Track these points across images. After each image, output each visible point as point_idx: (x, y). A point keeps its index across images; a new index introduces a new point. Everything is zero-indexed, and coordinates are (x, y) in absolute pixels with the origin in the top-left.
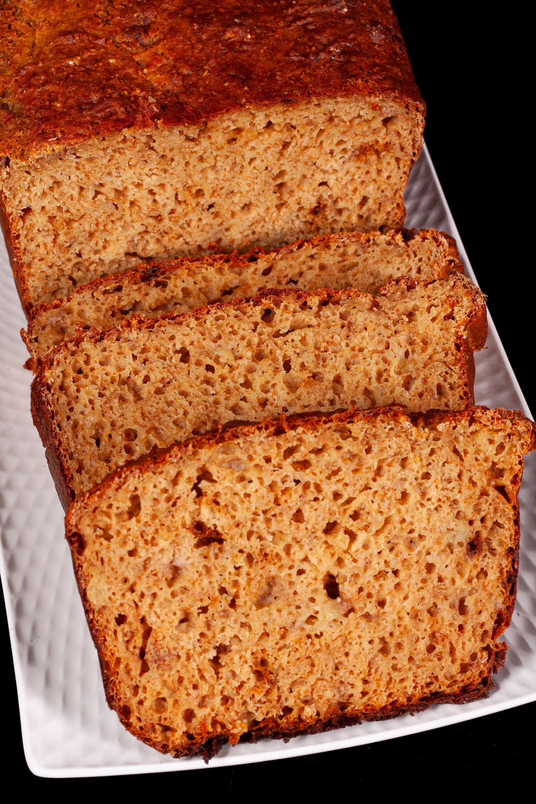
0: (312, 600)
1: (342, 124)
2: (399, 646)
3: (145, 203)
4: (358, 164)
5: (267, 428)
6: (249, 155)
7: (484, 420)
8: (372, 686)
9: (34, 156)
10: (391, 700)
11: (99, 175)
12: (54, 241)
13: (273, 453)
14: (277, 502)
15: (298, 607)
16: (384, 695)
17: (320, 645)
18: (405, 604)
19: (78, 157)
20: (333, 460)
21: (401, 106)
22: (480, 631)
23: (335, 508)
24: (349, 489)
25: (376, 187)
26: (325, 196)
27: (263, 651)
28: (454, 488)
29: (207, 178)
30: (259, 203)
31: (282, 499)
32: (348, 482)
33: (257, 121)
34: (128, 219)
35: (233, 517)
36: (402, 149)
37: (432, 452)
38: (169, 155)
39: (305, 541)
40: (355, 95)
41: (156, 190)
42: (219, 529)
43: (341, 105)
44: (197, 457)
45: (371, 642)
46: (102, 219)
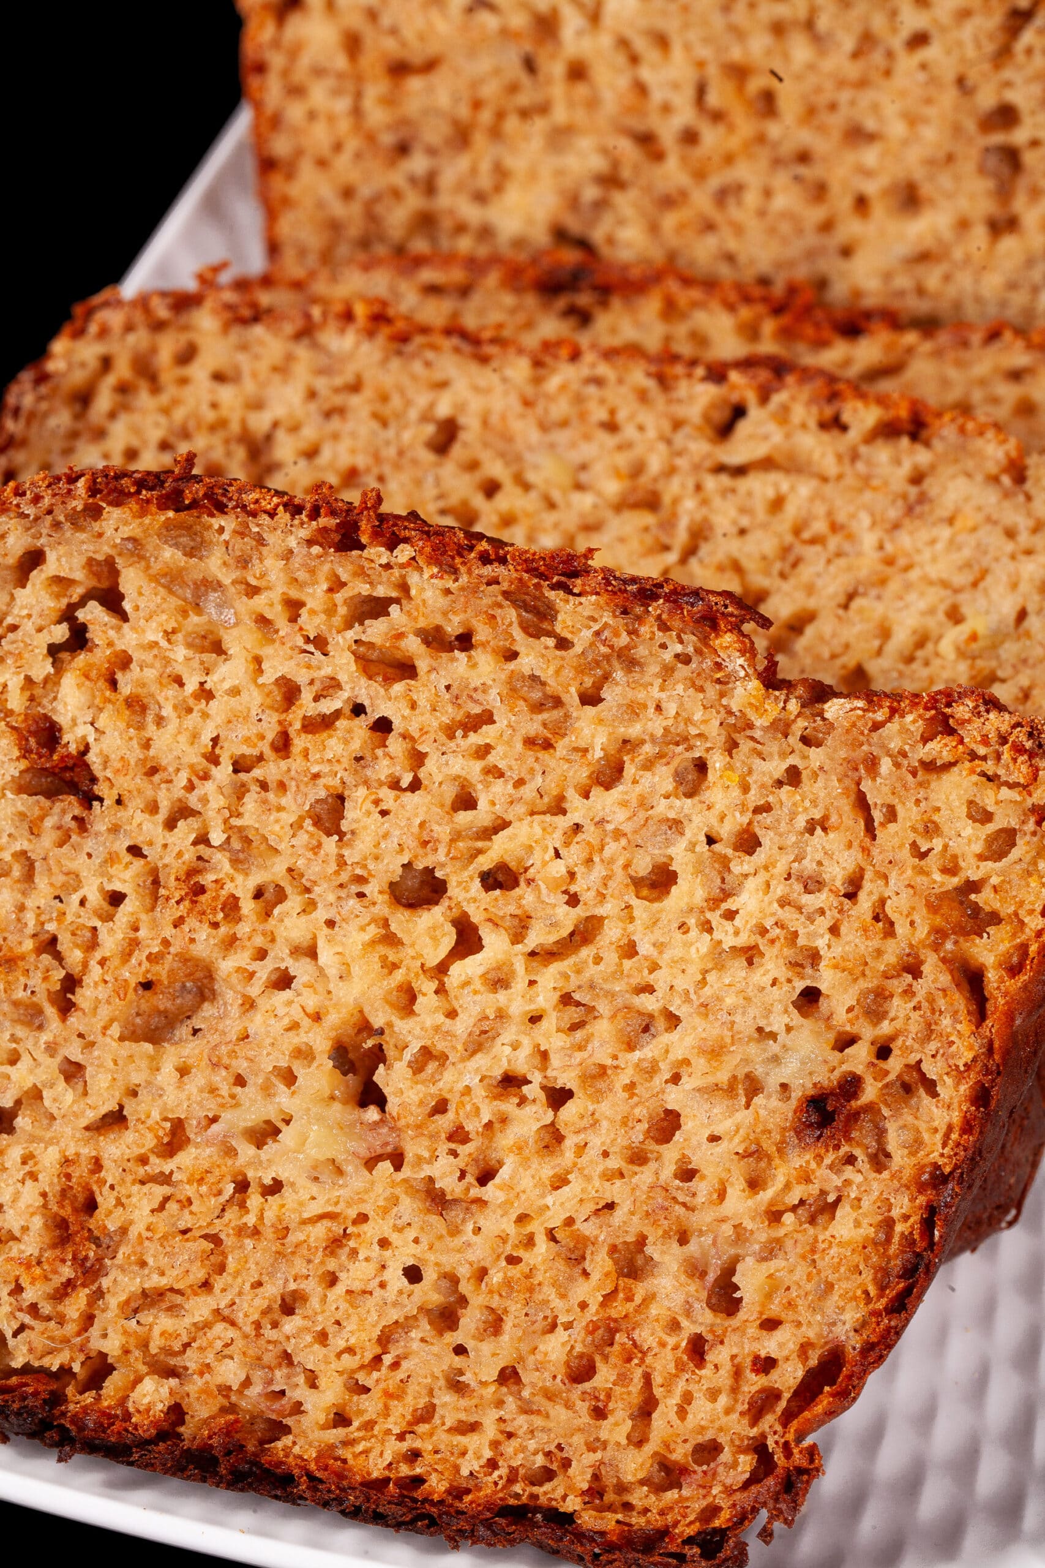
0: (289, 1078)
2: (495, 1325)
5: (314, 514)
7: (971, 734)
8: (370, 1405)
10: (405, 1470)
12: (355, 112)
13: (315, 596)
14: (283, 745)
15: (240, 1081)
16: (392, 1448)
17: (261, 1218)
18: (549, 1200)
20: (477, 683)
22: (754, 1383)
23: (442, 831)
24: (500, 789)
27: (97, 1165)
28: (822, 912)
31: (300, 742)
32: (502, 765)
34: (560, 114)
35: (147, 745)
37: (793, 776)
39: (324, 893)
42: (92, 758)
44: (96, 526)
45: (413, 1274)
46: (490, 90)
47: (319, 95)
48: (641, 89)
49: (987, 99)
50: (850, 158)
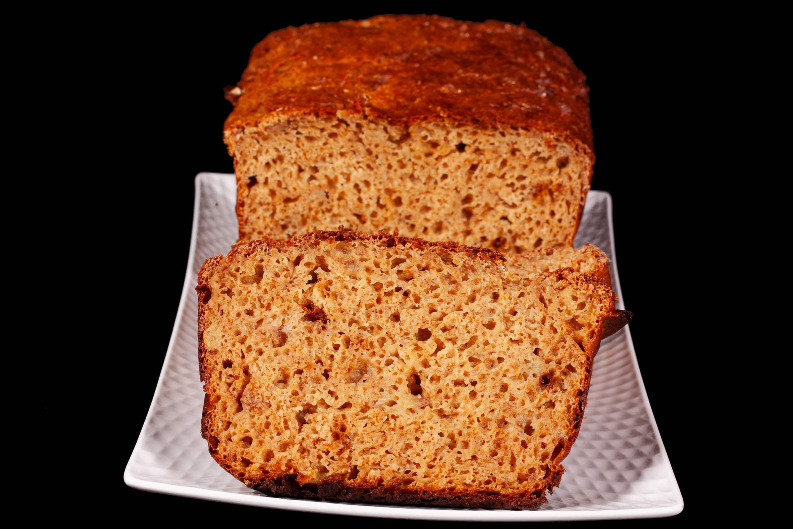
0: (396, 388)
1: (522, 158)
2: (466, 445)
3: (351, 197)
4: (535, 203)
5: (381, 238)
6: (442, 171)
7: (569, 278)
8: (436, 470)
9: (263, 124)
10: (449, 485)
11: (314, 156)
12: (272, 215)
13: (383, 261)
14: (379, 301)
15: (382, 390)
16: (445, 481)
17: (395, 424)
18: (477, 410)
19: (298, 133)
20: (432, 278)
21: (572, 147)
22: (541, 451)
23: (428, 318)
24: (443, 305)
25: (549, 229)
26: (505, 230)
27: (344, 417)
28: (535, 329)
29: (405, 186)
30: (448, 225)
31: (384, 299)
32: (443, 299)
33: (450, 137)
34: (335, 211)
35: (340, 305)
36: (572, 192)
37: (522, 295)
38: (375, 151)
39: (397, 338)
40: (534, 129)
41: (362, 186)
42: (325, 309)
43: (522, 138)
44: (318, 246)
45: (441, 434)
46: (314, 205)
47: (260, 211)
48: (360, 200)
49: (464, 194)
50: (423, 216)
